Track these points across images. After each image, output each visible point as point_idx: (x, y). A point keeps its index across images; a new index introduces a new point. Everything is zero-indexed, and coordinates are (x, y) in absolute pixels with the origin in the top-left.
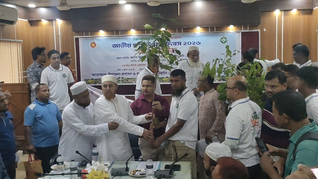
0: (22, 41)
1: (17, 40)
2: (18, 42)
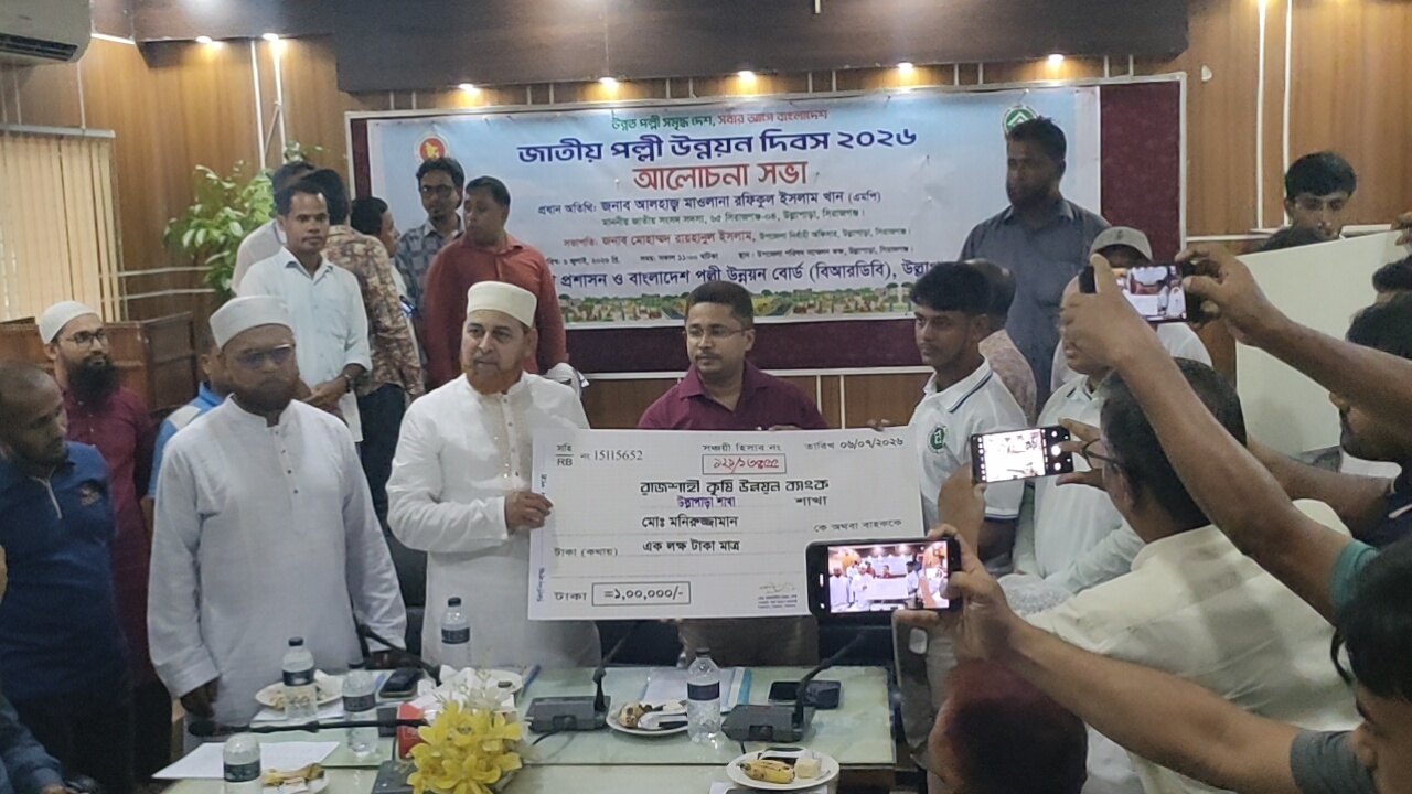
0: (112, 134)
1: (89, 133)
2: (91, 140)
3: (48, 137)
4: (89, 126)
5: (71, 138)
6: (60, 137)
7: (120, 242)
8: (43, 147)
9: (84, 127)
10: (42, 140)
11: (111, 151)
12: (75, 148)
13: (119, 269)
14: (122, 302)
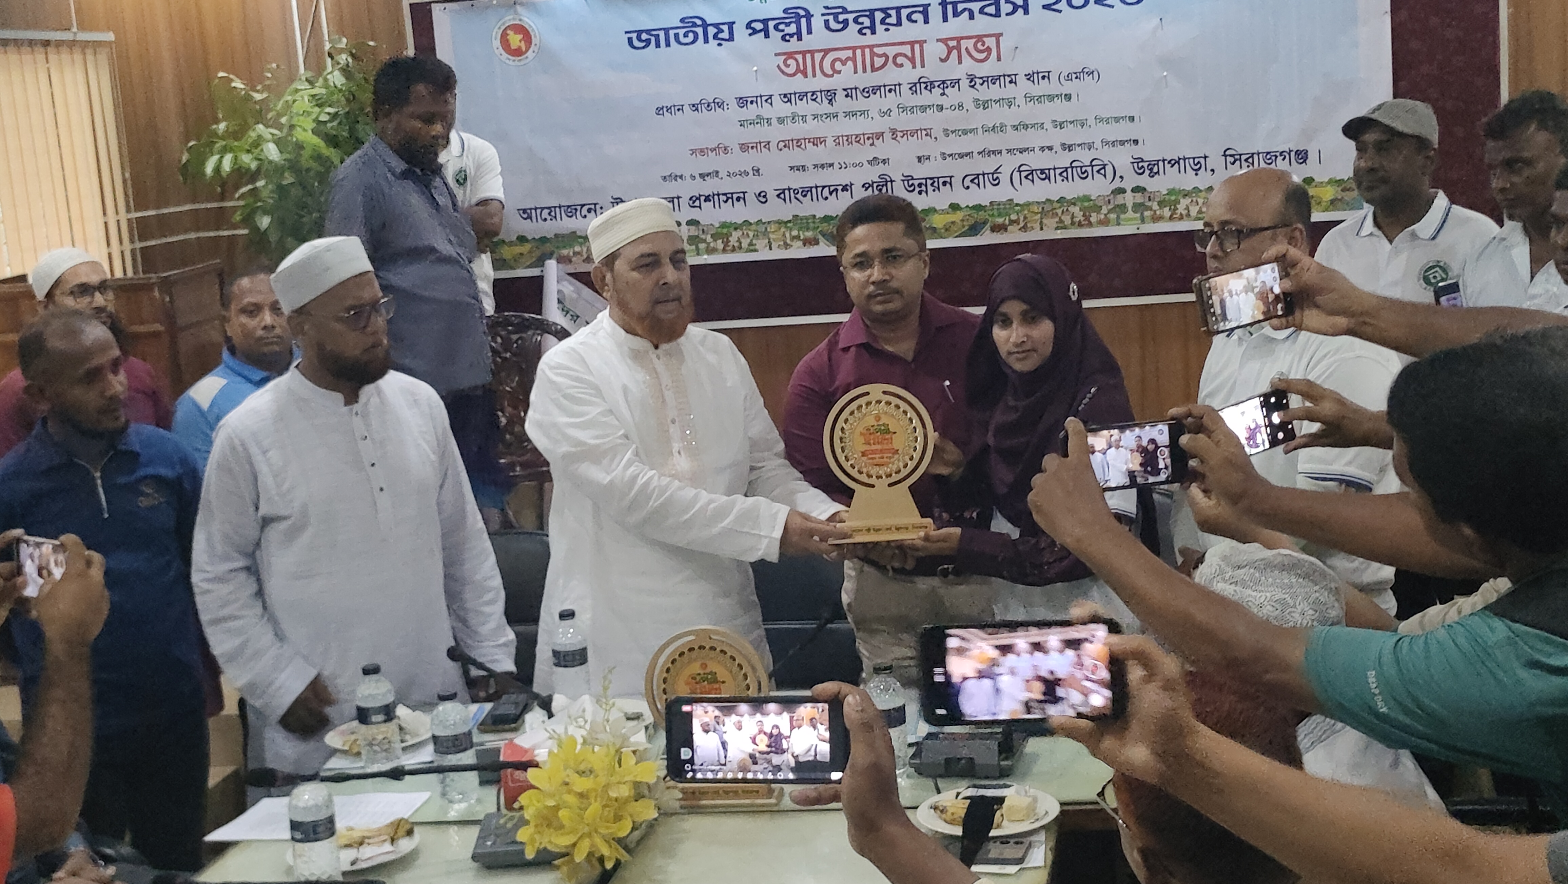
0: (110, 37)
1: (83, 36)
2: (85, 45)
3: (31, 43)
4: (82, 27)
5: (59, 44)
6: (46, 43)
7: (127, 175)
8: (27, 58)
9: (75, 29)
10: (26, 49)
11: (111, 59)
12: (65, 56)
13: (128, 211)
14: (133, 251)
